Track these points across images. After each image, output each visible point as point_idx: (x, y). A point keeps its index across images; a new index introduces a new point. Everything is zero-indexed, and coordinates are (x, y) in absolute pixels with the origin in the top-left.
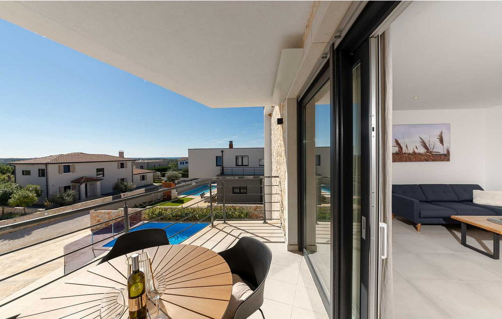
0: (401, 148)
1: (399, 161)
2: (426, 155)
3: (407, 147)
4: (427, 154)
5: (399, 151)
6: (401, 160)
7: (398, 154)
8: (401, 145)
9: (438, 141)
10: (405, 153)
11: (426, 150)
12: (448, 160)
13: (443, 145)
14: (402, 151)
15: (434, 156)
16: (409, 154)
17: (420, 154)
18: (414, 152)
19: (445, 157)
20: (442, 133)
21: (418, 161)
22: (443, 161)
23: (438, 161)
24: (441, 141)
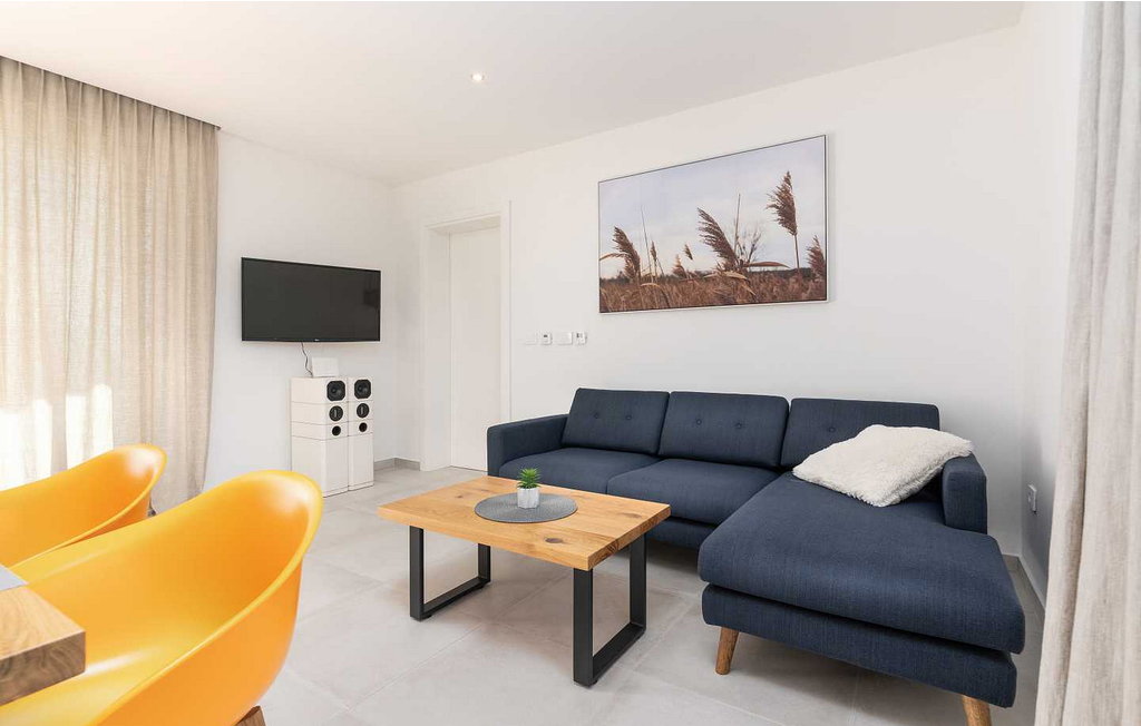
0: (633, 258)
1: (629, 309)
2: (725, 280)
3: (654, 254)
4: (730, 274)
5: (628, 269)
6: (634, 305)
7: (627, 280)
8: (637, 248)
9: (774, 215)
10: (648, 278)
11: (722, 261)
12: (820, 294)
13: (793, 231)
14: (637, 268)
15: (755, 280)
16: (662, 279)
17: (700, 277)
18: (680, 272)
19: (808, 283)
20: (787, 180)
21: (695, 304)
22: (796, 298)
23: (774, 300)
24: (787, 215)
